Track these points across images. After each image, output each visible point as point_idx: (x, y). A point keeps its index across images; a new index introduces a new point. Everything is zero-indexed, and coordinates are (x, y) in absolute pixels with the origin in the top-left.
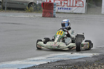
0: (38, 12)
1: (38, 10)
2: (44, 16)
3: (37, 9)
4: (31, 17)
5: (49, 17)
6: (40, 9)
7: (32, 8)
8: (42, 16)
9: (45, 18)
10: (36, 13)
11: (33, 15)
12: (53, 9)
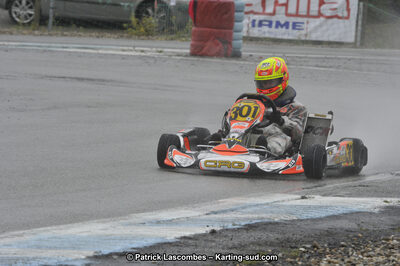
0: (173, 36)
1: (175, 28)
2: (197, 52)
3: (172, 25)
4: (149, 54)
5: (218, 55)
6: (181, 27)
7: (152, 20)
8: (188, 51)
9: (201, 59)
10: (166, 40)
11: (154, 50)
12: (231, 27)
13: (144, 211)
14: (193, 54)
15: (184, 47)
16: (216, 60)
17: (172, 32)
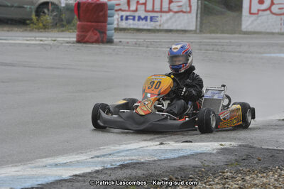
0: (64, 29)
1: (65, 23)
2: (81, 40)
3: (62, 20)
4: (46, 42)
5: (97, 42)
6: (69, 22)
7: (48, 18)
8: (75, 39)
9: (84, 45)
10: (58, 31)
11: (50, 39)
13: (46, 157)
14: (79, 41)
15: (72, 36)
16: (95, 45)
17: (63, 26)
